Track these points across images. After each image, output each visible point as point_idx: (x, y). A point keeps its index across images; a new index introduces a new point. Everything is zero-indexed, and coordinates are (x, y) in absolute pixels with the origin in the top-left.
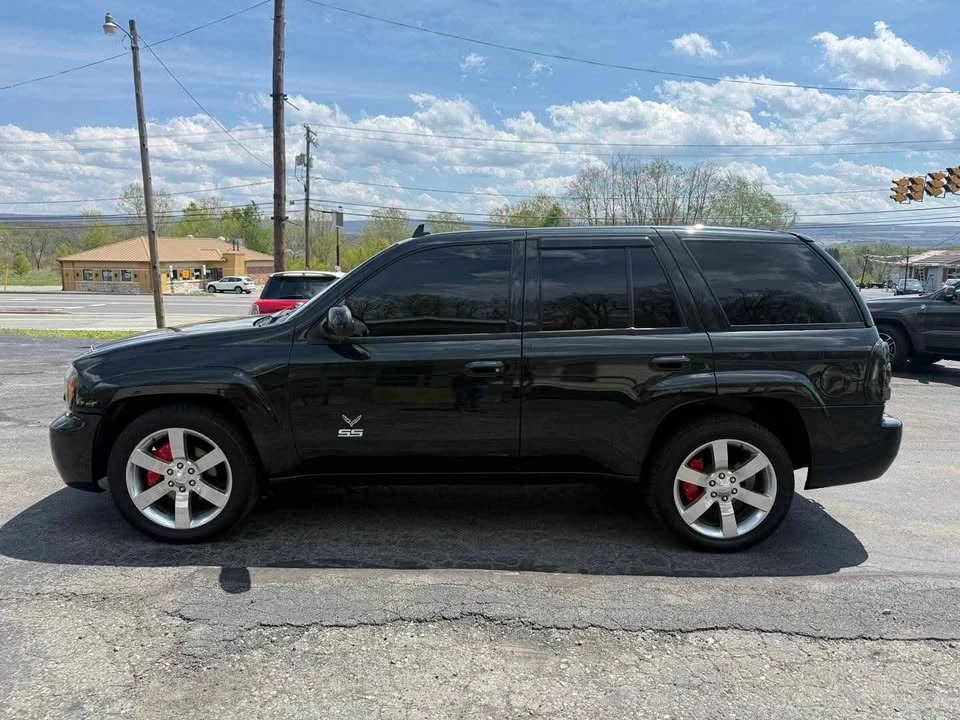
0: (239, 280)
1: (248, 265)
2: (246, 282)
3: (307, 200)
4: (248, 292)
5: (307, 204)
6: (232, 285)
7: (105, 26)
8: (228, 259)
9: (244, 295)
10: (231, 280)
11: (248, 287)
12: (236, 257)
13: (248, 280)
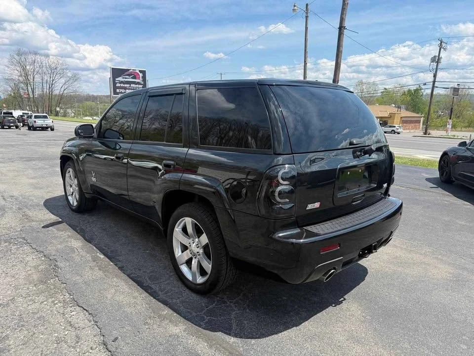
0: (395, 127)
1: (403, 119)
2: (398, 128)
3: (434, 82)
4: (399, 133)
5: (434, 84)
6: (390, 129)
7: (293, 10)
8: (391, 116)
9: (396, 135)
10: (390, 127)
11: (398, 131)
12: (396, 115)
13: (400, 127)
